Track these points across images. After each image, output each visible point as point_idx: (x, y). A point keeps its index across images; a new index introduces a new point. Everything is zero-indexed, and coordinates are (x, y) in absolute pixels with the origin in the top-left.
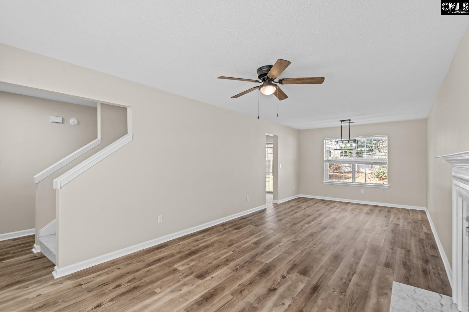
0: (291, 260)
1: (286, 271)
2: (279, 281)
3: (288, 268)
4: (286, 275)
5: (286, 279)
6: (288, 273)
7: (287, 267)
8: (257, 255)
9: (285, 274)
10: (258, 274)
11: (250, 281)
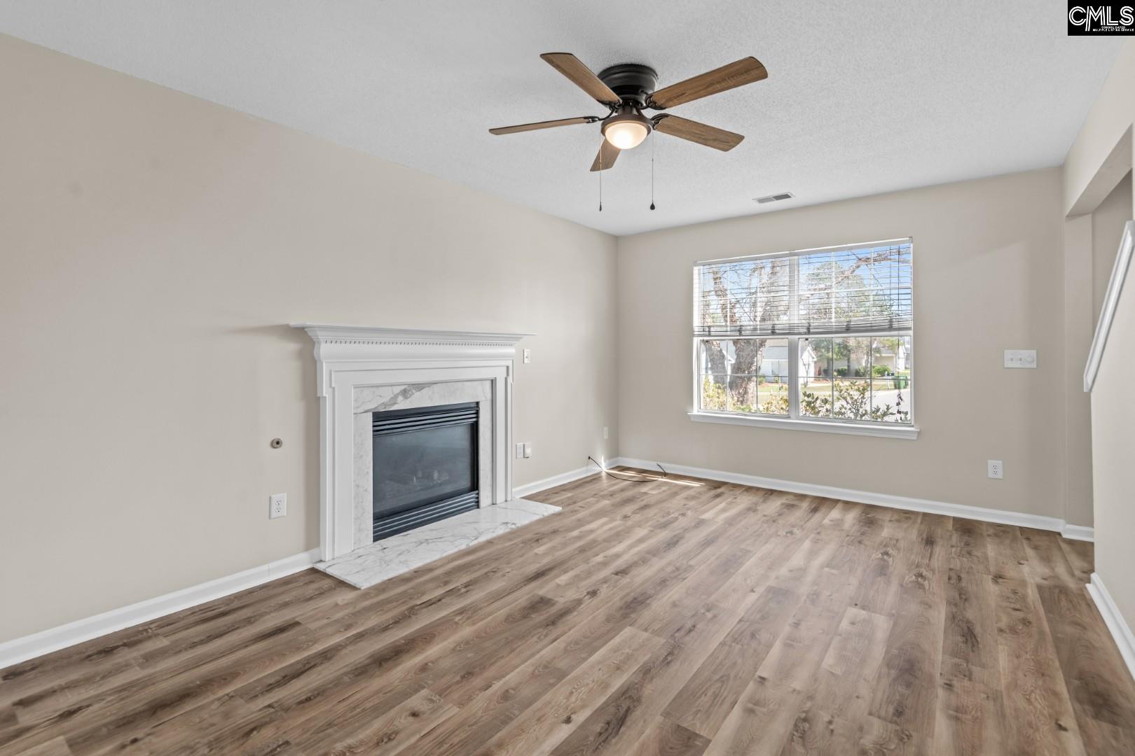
0: (555, 640)
1: (582, 606)
2: (605, 586)
3: (575, 613)
4: (587, 597)
5: (589, 590)
6: (579, 602)
7: (577, 615)
8: (666, 658)
9: (587, 600)
10: (651, 599)
11: (667, 586)
